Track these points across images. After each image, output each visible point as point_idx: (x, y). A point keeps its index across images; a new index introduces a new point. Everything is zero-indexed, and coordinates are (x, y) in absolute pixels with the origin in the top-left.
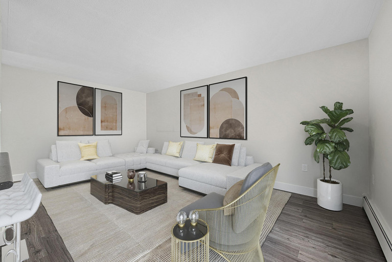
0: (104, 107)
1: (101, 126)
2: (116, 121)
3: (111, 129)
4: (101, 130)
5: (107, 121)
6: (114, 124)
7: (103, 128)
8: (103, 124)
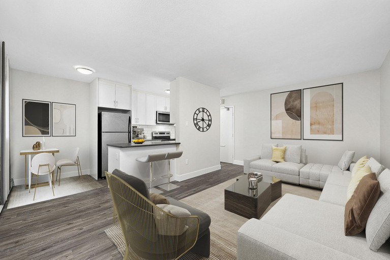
0: (315, 106)
1: (311, 129)
2: (333, 122)
3: (325, 133)
4: (311, 134)
5: (319, 124)
6: (330, 127)
7: (312, 131)
8: (313, 127)
